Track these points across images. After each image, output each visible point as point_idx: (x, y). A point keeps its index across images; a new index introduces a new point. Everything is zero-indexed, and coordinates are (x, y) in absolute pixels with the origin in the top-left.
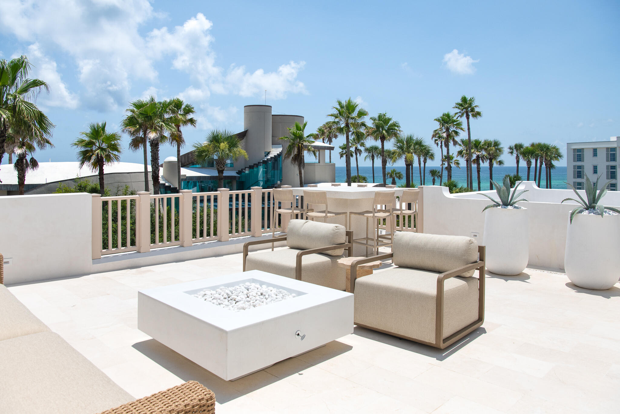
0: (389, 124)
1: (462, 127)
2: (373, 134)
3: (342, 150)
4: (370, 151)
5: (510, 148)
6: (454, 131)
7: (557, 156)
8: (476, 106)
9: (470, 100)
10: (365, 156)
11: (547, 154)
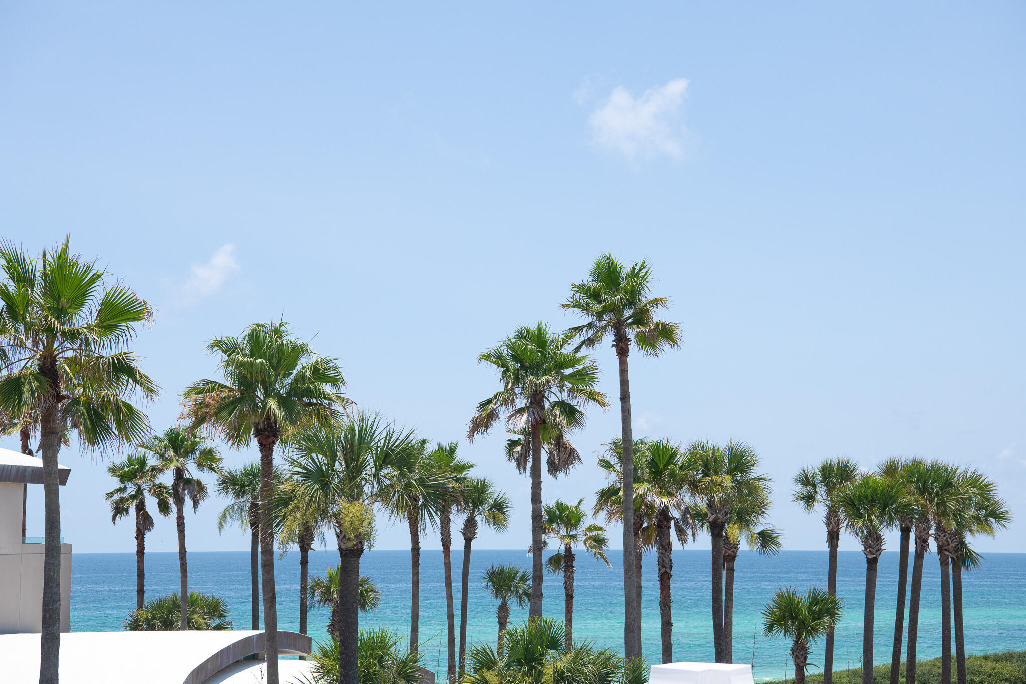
0: (295, 372)
1: (597, 388)
2: (224, 414)
3: (122, 482)
4: (243, 486)
5: (805, 480)
6: (561, 404)
7: (987, 516)
8: (656, 302)
9: (634, 274)
10: (222, 510)
11: (945, 506)
